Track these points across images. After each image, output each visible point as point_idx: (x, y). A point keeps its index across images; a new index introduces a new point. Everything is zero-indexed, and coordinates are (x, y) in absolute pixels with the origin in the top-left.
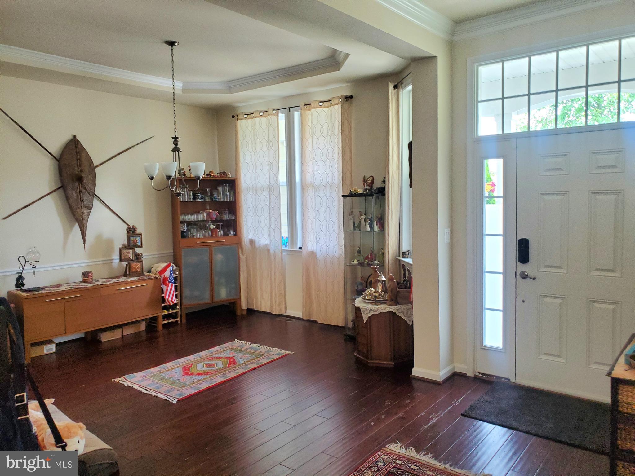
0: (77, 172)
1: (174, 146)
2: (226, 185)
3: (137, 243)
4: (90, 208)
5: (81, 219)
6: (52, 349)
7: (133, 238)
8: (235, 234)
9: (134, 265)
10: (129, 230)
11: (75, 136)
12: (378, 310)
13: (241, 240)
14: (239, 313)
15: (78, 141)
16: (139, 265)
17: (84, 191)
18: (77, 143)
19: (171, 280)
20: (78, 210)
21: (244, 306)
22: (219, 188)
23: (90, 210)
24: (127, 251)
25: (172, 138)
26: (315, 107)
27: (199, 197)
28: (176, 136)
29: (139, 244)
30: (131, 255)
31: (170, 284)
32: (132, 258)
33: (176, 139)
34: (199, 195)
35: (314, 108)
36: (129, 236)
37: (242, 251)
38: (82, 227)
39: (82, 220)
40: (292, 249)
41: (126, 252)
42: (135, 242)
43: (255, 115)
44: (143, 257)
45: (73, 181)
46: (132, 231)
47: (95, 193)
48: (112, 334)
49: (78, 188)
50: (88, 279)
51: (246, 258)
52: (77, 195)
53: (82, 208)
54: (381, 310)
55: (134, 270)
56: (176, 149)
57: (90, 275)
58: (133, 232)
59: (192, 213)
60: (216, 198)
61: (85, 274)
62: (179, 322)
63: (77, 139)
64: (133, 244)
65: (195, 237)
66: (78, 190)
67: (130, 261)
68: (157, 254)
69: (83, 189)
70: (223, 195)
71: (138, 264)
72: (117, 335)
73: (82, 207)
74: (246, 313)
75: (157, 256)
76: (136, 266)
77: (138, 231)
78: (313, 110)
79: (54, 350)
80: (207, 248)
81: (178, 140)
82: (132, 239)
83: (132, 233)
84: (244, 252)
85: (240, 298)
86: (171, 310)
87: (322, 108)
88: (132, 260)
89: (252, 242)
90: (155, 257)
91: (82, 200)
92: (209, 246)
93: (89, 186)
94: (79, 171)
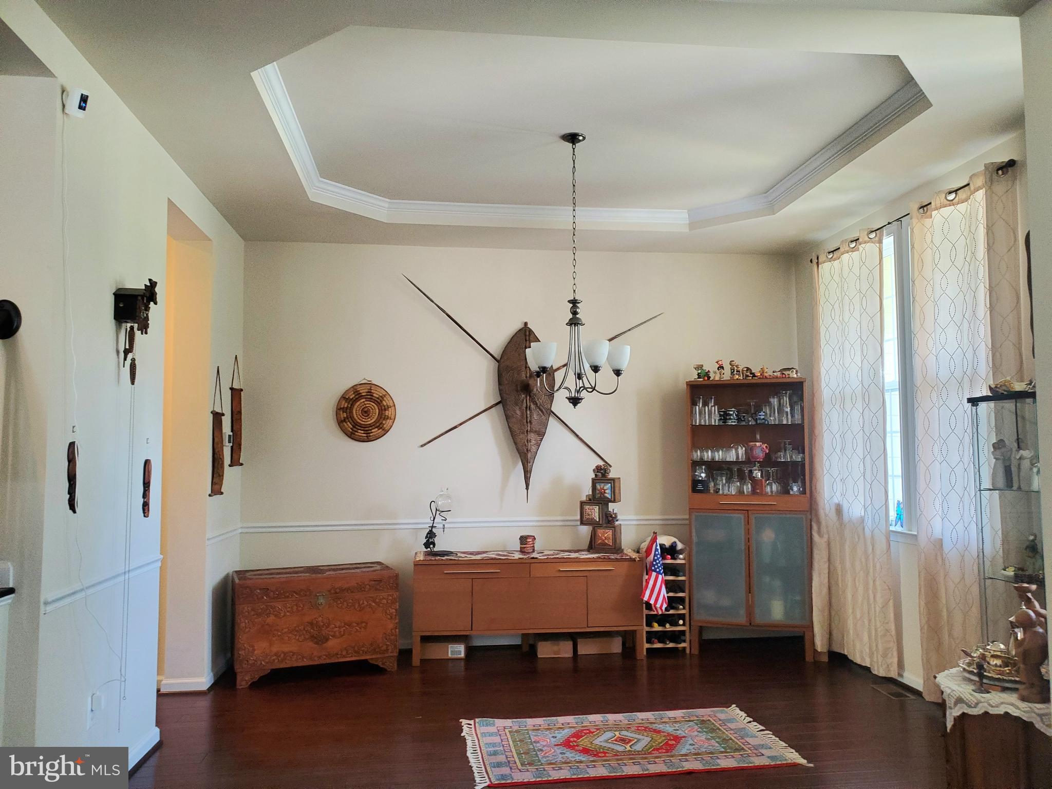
0: (525, 378)
1: (571, 316)
2: (786, 393)
3: (606, 495)
4: (541, 434)
5: (526, 450)
6: (460, 652)
7: (600, 485)
8: (804, 492)
9: (600, 532)
10: (598, 472)
11: (526, 324)
12: (981, 705)
13: (817, 504)
14: (809, 658)
15: (530, 331)
16: (609, 533)
17: (533, 406)
18: (528, 333)
19: (656, 567)
20: (522, 436)
21: (820, 644)
22: (772, 400)
23: (541, 437)
24: (591, 507)
25: (569, 301)
26: (938, 205)
27: (732, 417)
28: (574, 298)
29: (608, 496)
30: (597, 515)
31: (654, 574)
32: (598, 520)
33: (574, 302)
34: (732, 413)
35: (936, 209)
36: (595, 481)
37: (819, 528)
38: (526, 463)
39: (526, 452)
40: (909, 530)
41: (589, 509)
42: (603, 492)
43: (842, 250)
44: (617, 521)
45: (517, 391)
46: (601, 474)
47: (552, 409)
48: (555, 648)
49: (525, 401)
50: (525, 547)
51: (829, 544)
52: (522, 413)
53: (527, 433)
54: (986, 704)
55: (600, 541)
56: (574, 322)
57: (528, 540)
58: (604, 475)
59: (715, 447)
60: (763, 419)
61: (523, 539)
62: (688, 651)
63: (529, 328)
64: (599, 495)
65: (721, 492)
66: (525, 405)
67: (595, 525)
68: (661, 520)
69: (532, 404)
70: (778, 413)
71: (607, 531)
72: (565, 650)
73: (527, 431)
74: (827, 661)
75: (661, 522)
76: (606, 535)
77: (612, 475)
78: (934, 213)
79: (462, 655)
80: (741, 516)
81: (578, 305)
82: (598, 486)
83: (602, 477)
84: (824, 529)
85: (811, 626)
86: (668, 625)
87: (953, 205)
88: (598, 523)
89: (839, 510)
90: (658, 525)
91: (528, 421)
92: (746, 511)
93: (542, 399)
94: (528, 375)
